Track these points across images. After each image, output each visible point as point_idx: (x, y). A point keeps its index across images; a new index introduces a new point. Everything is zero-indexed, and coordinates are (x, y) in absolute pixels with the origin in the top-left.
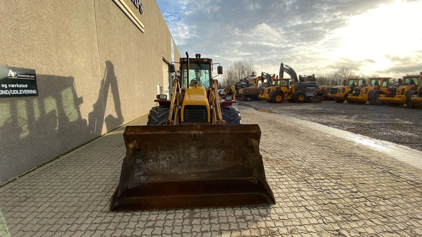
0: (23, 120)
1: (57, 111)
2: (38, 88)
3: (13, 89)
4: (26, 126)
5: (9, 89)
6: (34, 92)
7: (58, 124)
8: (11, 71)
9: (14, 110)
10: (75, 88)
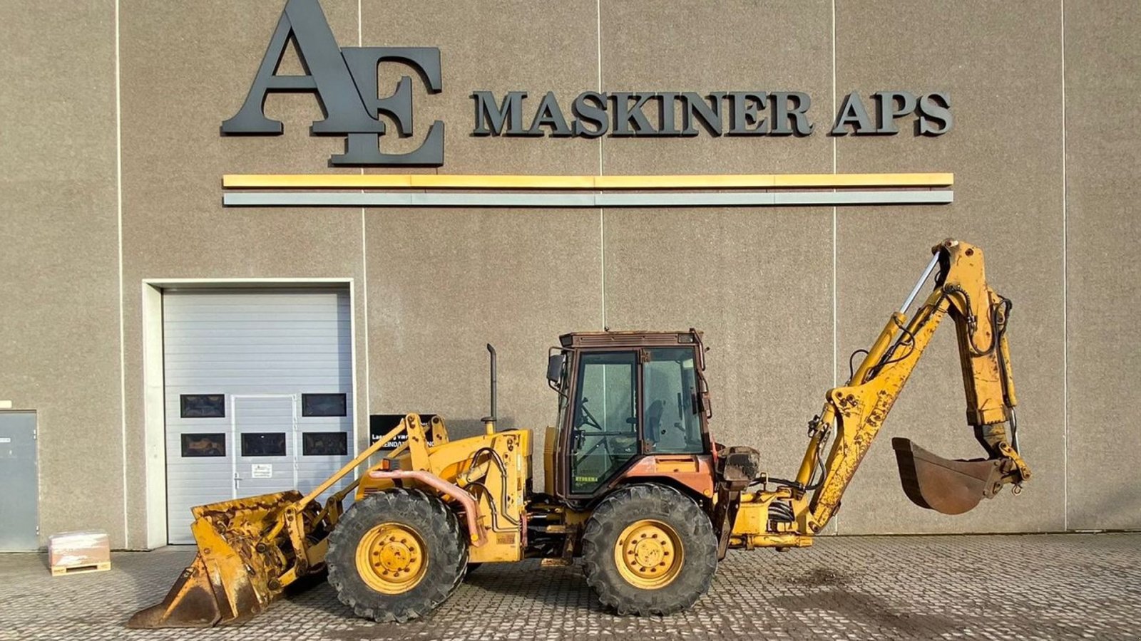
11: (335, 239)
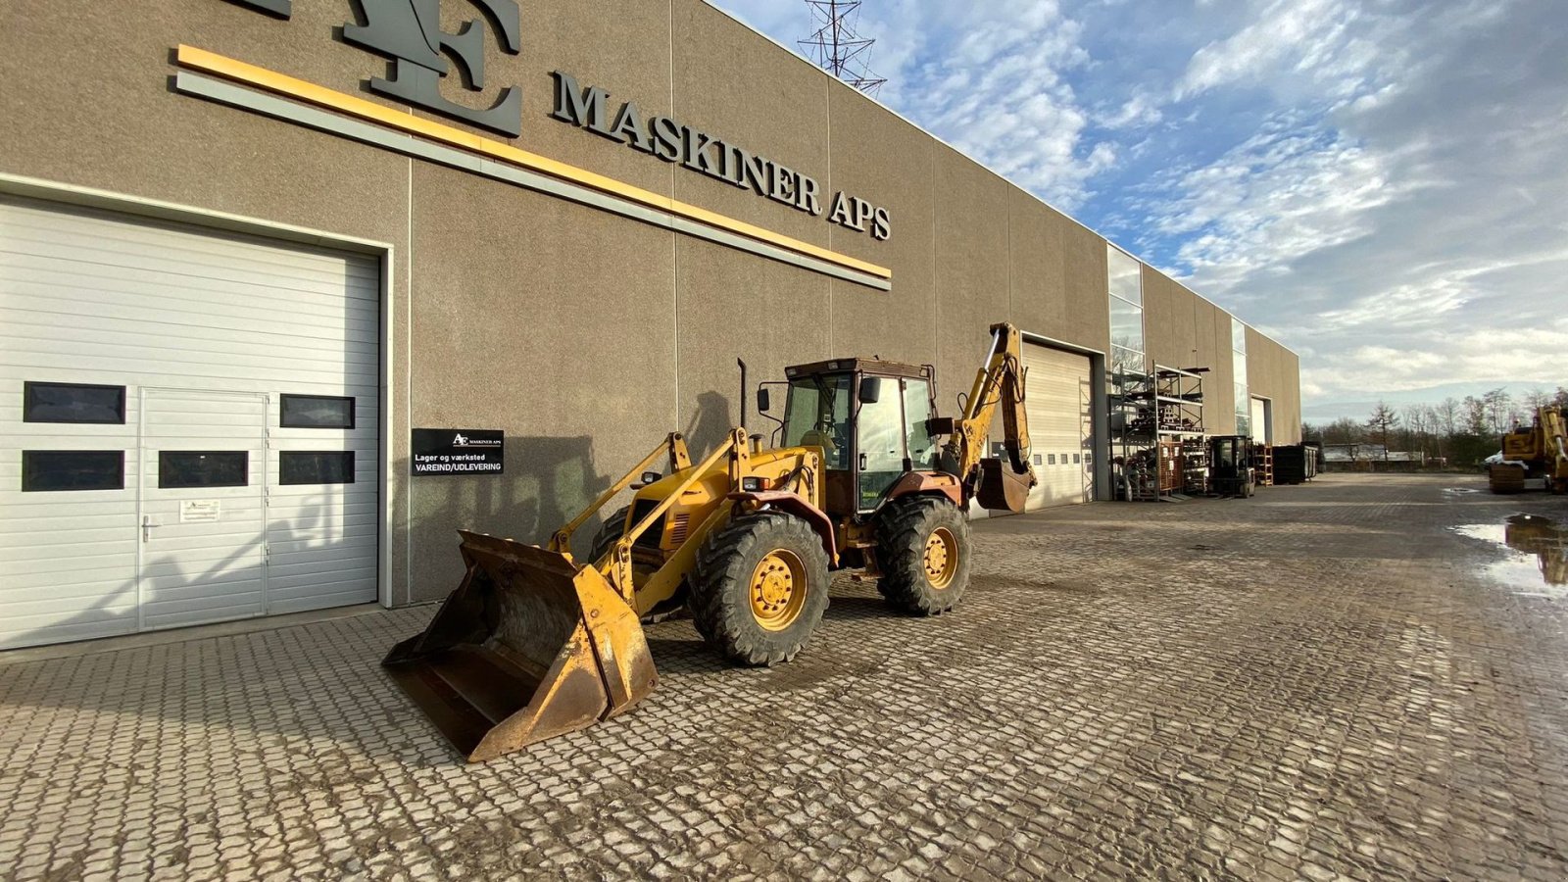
0: (468, 511)
1: (539, 501)
2: (505, 460)
3: (457, 462)
4: (471, 521)
5: (451, 462)
6: (497, 467)
7: (536, 525)
8: (459, 436)
9: (454, 494)
10: (590, 458)
11: (367, 188)
